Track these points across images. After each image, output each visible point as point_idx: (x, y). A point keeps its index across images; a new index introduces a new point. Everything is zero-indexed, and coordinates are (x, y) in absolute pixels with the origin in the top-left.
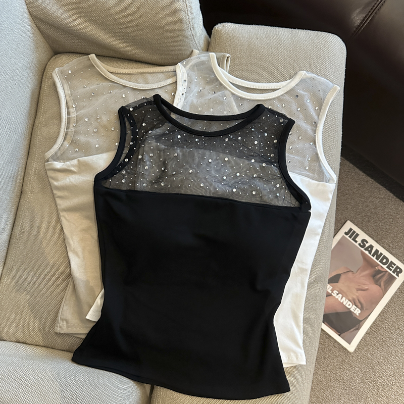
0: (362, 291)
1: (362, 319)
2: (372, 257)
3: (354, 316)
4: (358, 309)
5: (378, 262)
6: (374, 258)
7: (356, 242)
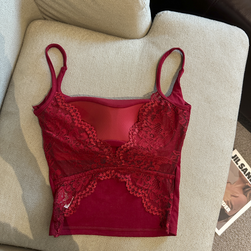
0: (234, 198)
1: (231, 215)
2: (245, 176)
3: (226, 212)
4: (229, 208)
5: (248, 180)
6: (246, 177)
7: (237, 164)
